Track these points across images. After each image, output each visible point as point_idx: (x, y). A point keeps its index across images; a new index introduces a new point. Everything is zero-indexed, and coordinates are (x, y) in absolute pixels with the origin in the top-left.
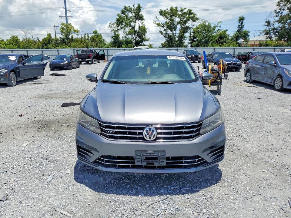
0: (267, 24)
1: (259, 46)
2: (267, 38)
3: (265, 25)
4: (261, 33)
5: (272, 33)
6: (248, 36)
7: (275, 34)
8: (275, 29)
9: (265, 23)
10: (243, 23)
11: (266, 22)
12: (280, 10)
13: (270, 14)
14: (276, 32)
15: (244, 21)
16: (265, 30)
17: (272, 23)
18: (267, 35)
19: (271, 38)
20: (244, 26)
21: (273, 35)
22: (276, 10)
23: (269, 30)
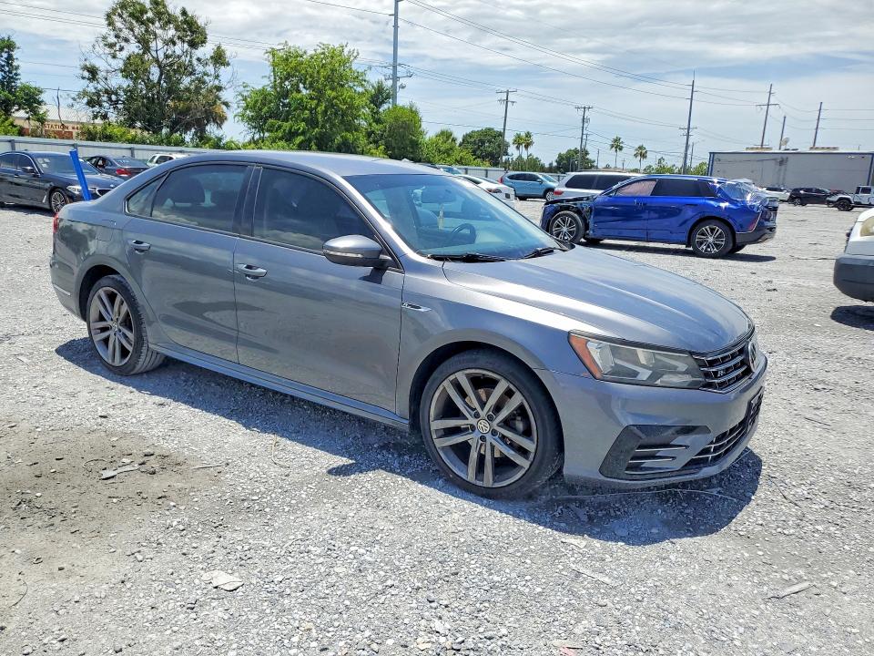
0: (86, 74)
1: (87, 140)
2: (95, 117)
3: (83, 78)
4: (74, 99)
5: (105, 104)
6: (40, 103)
7: (114, 108)
8: (113, 93)
9: (81, 72)
10: (13, 60)
11: (85, 68)
12: (116, 40)
13: (94, 46)
14: (116, 102)
15: (15, 54)
16: (85, 93)
17: (101, 75)
18: (93, 107)
19: (105, 117)
20: (17, 68)
21: (112, 110)
22: (104, 38)
23: (98, 94)
